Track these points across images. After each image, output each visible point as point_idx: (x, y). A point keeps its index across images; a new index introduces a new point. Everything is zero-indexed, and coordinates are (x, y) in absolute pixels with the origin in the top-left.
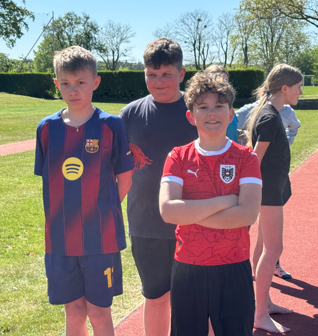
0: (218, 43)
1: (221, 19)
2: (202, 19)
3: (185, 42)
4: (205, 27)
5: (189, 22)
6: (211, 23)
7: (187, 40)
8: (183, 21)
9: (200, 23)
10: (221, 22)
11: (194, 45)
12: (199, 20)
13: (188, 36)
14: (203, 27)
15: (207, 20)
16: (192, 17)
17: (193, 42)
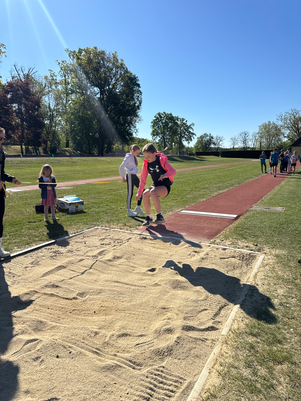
0: (252, 141)
2: (247, 134)
3: (241, 141)
5: (242, 135)
6: (249, 135)
8: (240, 135)
10: (253, 135)
11: (244, 142)
13: (242, 139)
14: (247, 136)
16: (244, 133)
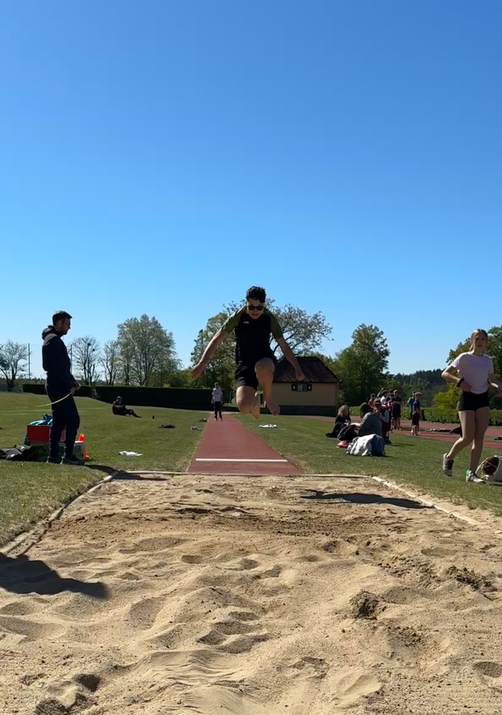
0: (105, 364)
1: (107, 344)
2: (92, 343)
3: (78, 362)
4: (94, 350)
6: (98, 347)
7: (79, 361)
8: (75, 344)
9: (90, 347)
10: (107, 347)
11: (84, 365)
12: (89, 344)
14: (92, 351)
15: (95, 345)
16: (83, 341)
17: (84, 362)
